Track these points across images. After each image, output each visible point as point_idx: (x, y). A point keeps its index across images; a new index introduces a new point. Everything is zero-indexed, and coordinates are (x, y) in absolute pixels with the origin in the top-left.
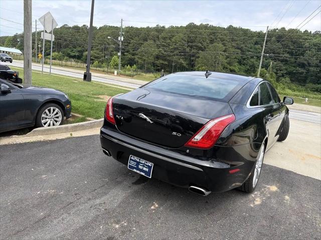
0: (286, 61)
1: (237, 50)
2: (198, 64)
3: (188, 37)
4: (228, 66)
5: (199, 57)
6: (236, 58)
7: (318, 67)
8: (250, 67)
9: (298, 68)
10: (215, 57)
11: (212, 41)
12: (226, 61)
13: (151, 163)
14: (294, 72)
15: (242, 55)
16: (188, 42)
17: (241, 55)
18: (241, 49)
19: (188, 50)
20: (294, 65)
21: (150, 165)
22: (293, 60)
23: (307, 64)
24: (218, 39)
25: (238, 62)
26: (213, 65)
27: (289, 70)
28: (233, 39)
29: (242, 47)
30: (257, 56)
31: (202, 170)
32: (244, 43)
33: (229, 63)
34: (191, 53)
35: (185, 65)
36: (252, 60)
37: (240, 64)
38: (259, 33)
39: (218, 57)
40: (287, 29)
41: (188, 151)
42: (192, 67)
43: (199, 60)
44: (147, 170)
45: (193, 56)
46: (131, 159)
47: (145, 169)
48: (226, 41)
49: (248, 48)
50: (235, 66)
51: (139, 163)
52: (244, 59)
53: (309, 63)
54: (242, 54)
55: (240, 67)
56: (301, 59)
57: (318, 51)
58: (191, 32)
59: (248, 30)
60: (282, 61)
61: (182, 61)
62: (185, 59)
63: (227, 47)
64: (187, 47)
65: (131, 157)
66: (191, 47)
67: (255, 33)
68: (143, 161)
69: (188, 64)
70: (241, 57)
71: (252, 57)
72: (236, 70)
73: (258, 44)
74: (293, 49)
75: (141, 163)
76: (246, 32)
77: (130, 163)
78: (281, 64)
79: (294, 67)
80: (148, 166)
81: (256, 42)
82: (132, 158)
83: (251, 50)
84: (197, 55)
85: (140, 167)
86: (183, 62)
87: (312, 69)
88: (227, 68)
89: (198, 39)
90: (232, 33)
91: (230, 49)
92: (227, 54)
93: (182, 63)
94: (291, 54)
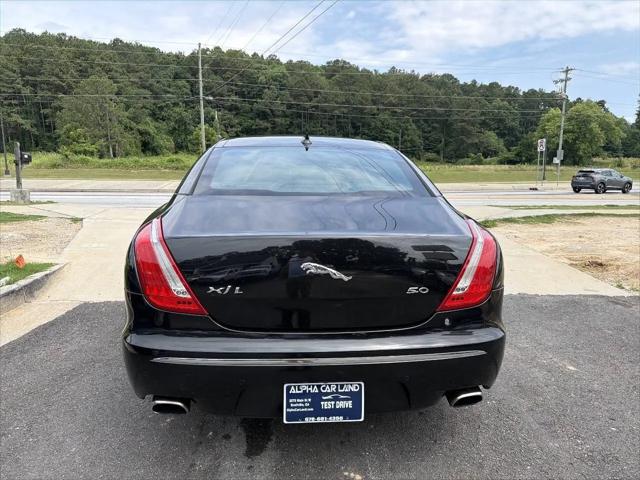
0: (236, 108)
1: (142, 90)
2: (65, 122)
3: (20, 60)
4: (134, 124)
5: (60, 109)
6: (144, 107)
7: (287, 116)
8: (176, 122)
9: (257, 120)
10: (101, 107)
11: (83, 73)
12: (127, 114)
13: (356, 384)
14: (254, 127)
15: (156, 101)
16: (23, 74)
17: (153, 101)
18: (149, 88)
19: (27, 91)
20: (250, 115)
21: (354, 389)
22: (247, 106)
23: (269, 112)
24: (98, 68)
25: (150, 115)
26: (100, 125)
27: (245, 125)
28: (129, 67)
29: (151, 85)
30: (185, 102)
31: (483, 352)
32: (153, 76)
33: (134, 119)
34: (39, 99)
35: (28, 127)
36: (177, 109)
37: (156, 120)
38: (177, 56)
39: (107, 105)
40: (225, 50)
41: (447, 322)
42: (49, 131)
43: (65, 114)
44: (349, 404)
45: (45, 106)
46: (290, 396)
47: (341, 405)
48: (116, 71)
49: (164, 85)
50: (146, 123)
51: (321, 394)
52: (161, 108)
53: (272, 111)
54: (155, 98)
55: (157, 124)
56: (260, 105)
57: (281, 89)
58: (27, 52)
59: (154, 49)
60: (230, 109)
61: (17, 118)
62: (26, 114)
63: (121, 85)
64: (23, 85)
65: (289, 388)
66: (34, 85)
67: (169, 55)
68: (332, 387)
69: (36, 125)
70: (154, 104)
71: (176, 104)
72: (151, 131)
73: (180, 78)
74: (242, 86)
75: (327, 394)
76: (151, 53)
77: (288, 406)
78: (229, 115)
79: (252, 119)
80: (350, 393)
81: (176, 74)
82: (293, 391)
83: (171, 90)
84: (56, 103)
85: (326, 405)
86: (20, 121)
87: (278, 120)
88: (132, 129)
89: (47, 66)
90: (125, 55)
91: (129, 88)
92: (125, 100)
93: (17, 125)
94: (241, 94)
